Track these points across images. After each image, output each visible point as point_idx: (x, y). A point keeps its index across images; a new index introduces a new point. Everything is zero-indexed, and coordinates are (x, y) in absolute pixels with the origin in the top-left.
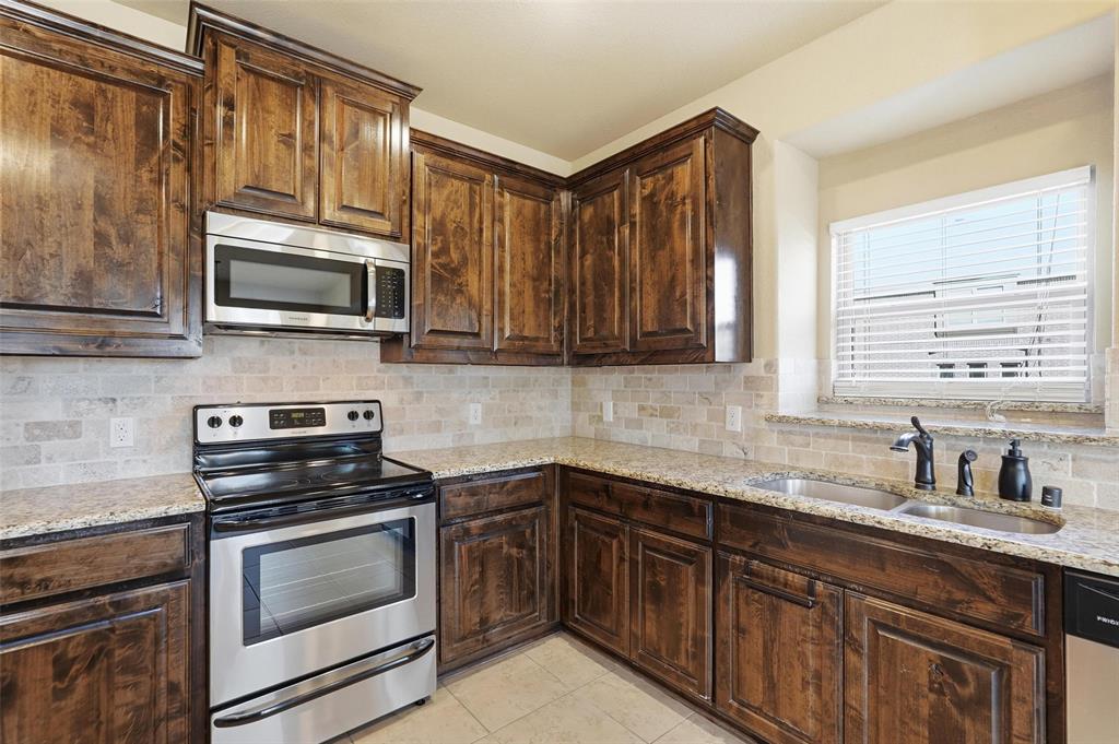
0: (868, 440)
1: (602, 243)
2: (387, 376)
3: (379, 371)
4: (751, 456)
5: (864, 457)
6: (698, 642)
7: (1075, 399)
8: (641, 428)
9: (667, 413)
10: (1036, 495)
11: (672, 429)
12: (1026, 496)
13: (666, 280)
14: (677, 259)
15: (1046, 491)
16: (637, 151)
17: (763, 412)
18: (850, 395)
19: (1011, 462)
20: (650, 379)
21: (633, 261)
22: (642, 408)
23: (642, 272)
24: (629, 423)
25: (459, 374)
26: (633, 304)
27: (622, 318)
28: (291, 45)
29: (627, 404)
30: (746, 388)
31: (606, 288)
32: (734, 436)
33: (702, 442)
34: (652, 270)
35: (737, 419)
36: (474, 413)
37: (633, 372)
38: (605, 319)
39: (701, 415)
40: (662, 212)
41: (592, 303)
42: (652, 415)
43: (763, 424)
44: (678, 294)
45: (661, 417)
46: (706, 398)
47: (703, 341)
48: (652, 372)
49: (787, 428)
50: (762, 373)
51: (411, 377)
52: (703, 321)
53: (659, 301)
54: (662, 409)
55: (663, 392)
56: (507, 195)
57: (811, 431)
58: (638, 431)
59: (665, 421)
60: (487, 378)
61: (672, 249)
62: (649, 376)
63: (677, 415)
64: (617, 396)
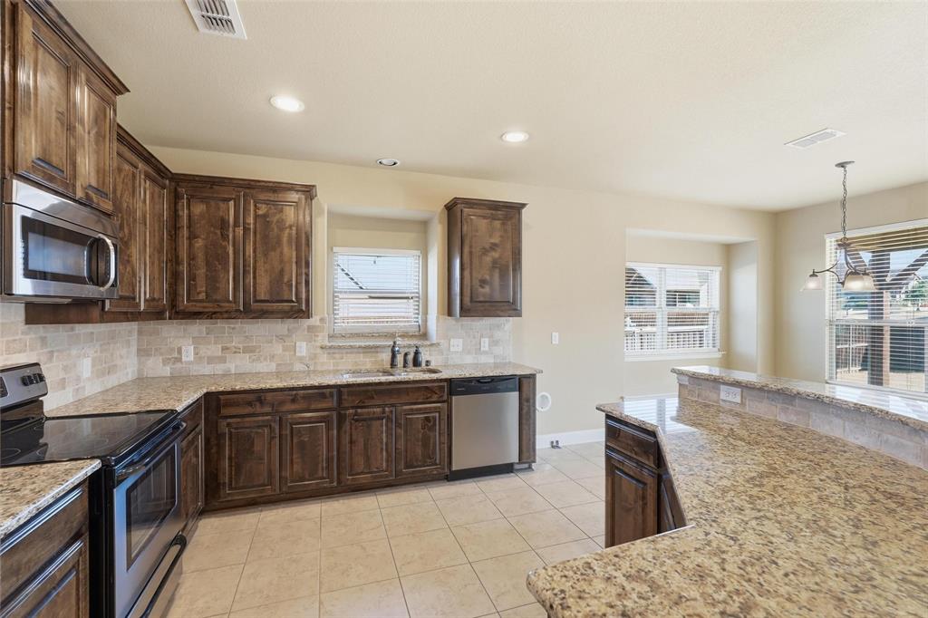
0: (370, 352)
1: (216, 234)
2: (28, 337)
3: (23, 333)
4: (312, 368)
5: (368, 360)
6: (329, 460)
7: (414, 330)
8: (225, 362)
9: (247, 350)
10: (424, 364)
11: (254, 360)
12: (420, 365)
13: (277, 271)
14: (286, 259)
15: (427, 361)
16: (252, 183)
17: (319, 344)
18: (343, 333)
19: (417, 353)
20: (233, 328)
21: (247, 254)
22: (224, 349)
23: (255, 262)
24: (211, 360)
25: (77, 332)
26: (247, 281)
27: (236, 289)
28: (65, 29)
29: (209, 347)
30: (308, 332)
31: (220, 267)
32: (301, 359)
33: (278, 365)
34: (265, 263)
35: (303, 349)
36: (86, 367)
37: (217, 323)
38: (218, 288)
39: (278, 349)
40: (273, 229)
41: (203, 275)
42: (235, 352)
43: (319, 351)
44: (286, 280)
45: (243, 353)
46: (281, 338)
47: (304, 308)
48: (236, 323)
49: (332, 351)
50: (318, 323)
51: (46, 337)
52: (304, 297)
53: (270, 282)
54: (244, 347)
55: (247, 337)
56: (148, 182)
57: (344, 351)
58: (223, 365)
59: (248, 355)
60: (92, 333)
61: (281, 253)
62: (232, 326)
63: (258, 350)
64: (197, 341)
